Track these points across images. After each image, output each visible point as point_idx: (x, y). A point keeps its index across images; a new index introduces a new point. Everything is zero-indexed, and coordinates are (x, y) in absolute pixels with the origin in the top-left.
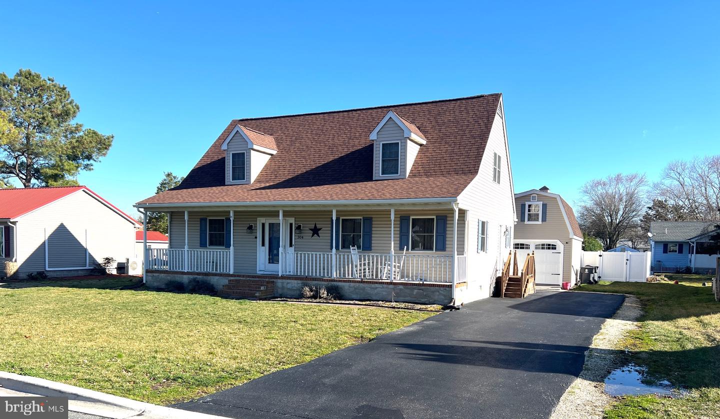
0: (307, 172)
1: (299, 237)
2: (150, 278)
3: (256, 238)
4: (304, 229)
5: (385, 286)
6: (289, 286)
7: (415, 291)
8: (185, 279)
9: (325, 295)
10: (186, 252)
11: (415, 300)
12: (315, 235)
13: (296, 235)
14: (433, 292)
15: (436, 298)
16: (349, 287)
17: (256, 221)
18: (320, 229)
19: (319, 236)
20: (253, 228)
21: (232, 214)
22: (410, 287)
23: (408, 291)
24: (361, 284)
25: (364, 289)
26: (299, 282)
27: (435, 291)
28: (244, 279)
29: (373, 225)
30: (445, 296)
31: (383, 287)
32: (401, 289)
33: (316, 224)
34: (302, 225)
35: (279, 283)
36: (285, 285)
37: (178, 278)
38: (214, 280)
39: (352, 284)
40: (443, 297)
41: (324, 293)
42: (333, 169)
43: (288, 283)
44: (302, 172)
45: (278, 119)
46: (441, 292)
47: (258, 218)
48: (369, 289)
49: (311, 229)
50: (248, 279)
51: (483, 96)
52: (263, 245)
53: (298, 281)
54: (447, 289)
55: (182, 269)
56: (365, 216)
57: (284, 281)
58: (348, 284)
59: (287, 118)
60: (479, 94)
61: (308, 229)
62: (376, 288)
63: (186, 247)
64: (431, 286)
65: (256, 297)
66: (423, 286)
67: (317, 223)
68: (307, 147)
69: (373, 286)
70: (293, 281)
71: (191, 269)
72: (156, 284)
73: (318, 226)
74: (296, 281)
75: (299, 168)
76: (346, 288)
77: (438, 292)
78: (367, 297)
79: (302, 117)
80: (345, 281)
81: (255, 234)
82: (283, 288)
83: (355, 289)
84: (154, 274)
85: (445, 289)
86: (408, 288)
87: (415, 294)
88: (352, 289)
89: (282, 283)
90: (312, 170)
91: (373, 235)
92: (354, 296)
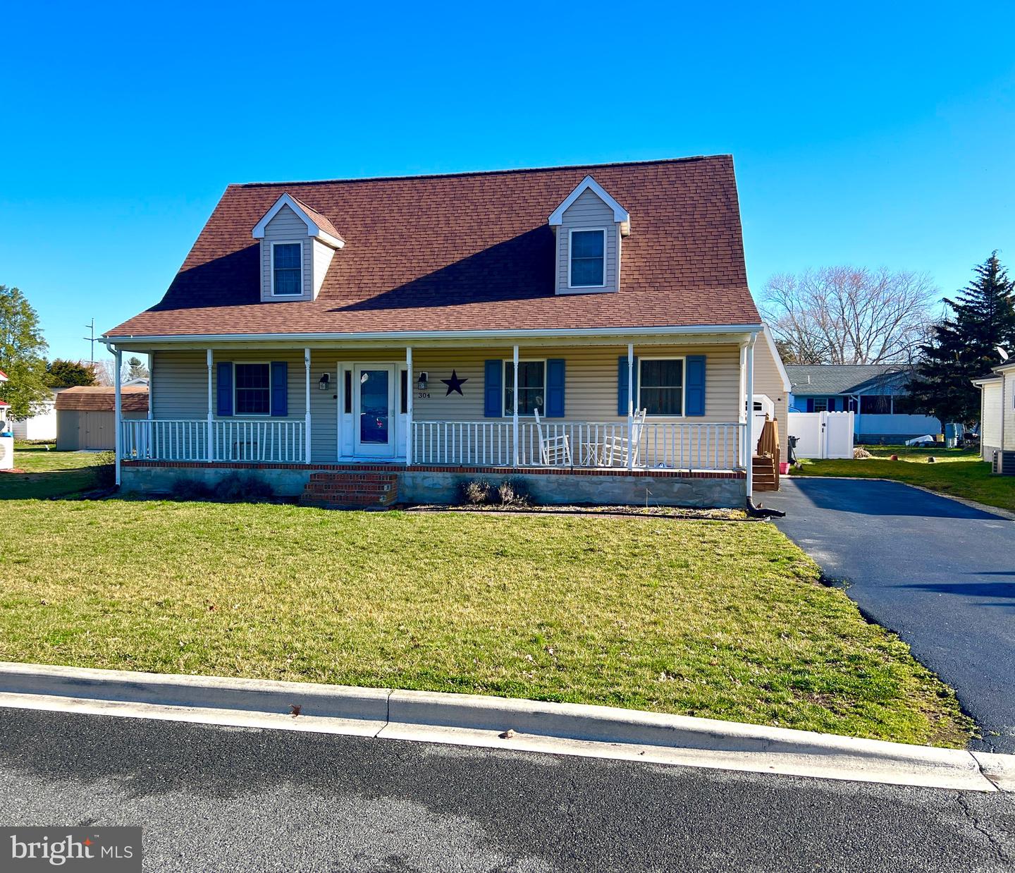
0: (418, 280)
1: (422, 395)
2: (131, 475)
3: (335, 397)
4: (433, 380)
5: (618, 478)
6: (428, 483)
7: (677, 486)
8: (210, 476)
9: (510, 498)
10: (210, 426)
11: (677, 502)
12: (454, 391)
13: (416, 391)
14: (710, 487)
15: (716, 496)
16: (548, 481)
17: (336, 367)
18: (463, 381)
19: (461, 393)
20: (329, 380)
21: (307, 355)
22: (665, 479)
23: (662, 486)
24: (571, 477)
25: (577, 484)
26: (448, 475)
27: (714, 485)
28: (335, 472)
29: (567, 373)
30: (731, 492)
31: (614, 481)
32: (648, 484)
33: (454, 372)
34: (427, 373)
35: (407, 477)
36: (419, 481)
37: (192, 474)
38: (270, 476)
39: (553, 477)
40: (728, 495)
41: (507, 493)
42: (467, 275)
43: (425, 478)
44: (410, 281)
45: (323, 186)
46: (724, 486)
47: (338, 363)
48: (588, 484)
49: (445, 382)
50: (344, 471)
51: (702, 159)
52: (348, 409)
53: (445, 473)
54: (736, 480)
55: (201, 457)
56: (551, 357)
57: (416, 473)
58: (545, 476)
59: (341, 185)
60: (695, 156)
61: (439, 380)
62: (601, 483)
63: (210, 416)
64: (707, 477)
65: (381, 504)
66: (691, 477)
67: (456, 369)
68: (401, 236)
69: (595, 478)
70: (435, 474)
71: (221, 457)
72: (143, 487)
73: (459, 376)
74: (440, 474)
75: (401, 273)
76: (542, 483)
77: (720, 486)
78: (583, 499)
79: (371, 184)
80: (539, 472)
81: (334, 391)
82: (415, 487)
83: (560, 484)
84: (140, 468)
85: (734, 482)
86: (664, 482)
87: (675, 490)
88: (554, 486)
89: (413, 478)
90: (428, 276)
91: (567, 391)
92: (557, 498)
